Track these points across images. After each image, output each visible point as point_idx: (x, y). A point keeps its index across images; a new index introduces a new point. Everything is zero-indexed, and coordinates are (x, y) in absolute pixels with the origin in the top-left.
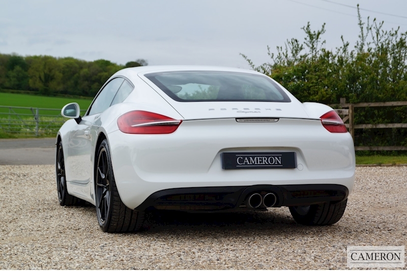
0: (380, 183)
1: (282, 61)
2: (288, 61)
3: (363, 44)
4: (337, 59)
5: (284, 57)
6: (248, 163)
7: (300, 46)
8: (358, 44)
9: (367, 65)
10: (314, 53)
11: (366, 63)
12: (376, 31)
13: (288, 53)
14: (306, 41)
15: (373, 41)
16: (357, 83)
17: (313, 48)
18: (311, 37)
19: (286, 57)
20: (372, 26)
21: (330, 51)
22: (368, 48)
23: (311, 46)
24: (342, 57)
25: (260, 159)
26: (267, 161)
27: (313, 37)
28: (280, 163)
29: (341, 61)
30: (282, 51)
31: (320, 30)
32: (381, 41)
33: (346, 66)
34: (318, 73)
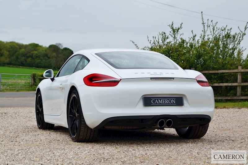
0: (220, 117)
1: (156, 45)
2: (159, 45)
3: (205, 35)
4: (189, 44)
5: (157, 43)
6: (158, 103)
7: (167, 36)
8: (201, 36)
9: (207, 48)
10: (175, 41)
11: (206, 46)
12: (212, 28)
13: (159, 40)
14: (170, 34)
15: (211, 34)
16: (201, 59)
17: (175, 38)
18: (174, 31)
19: (158, 43)
20: (210, 25)
21: (185, 40)
22: (207, 38)
23: (174, 36)
24: (192, 43)
25: (164, 100)
26: (168, 102)
27: (175, 31)
28: (175, 103)
29: (191, 46)
30: (156, 40)
31: (179, 27)
32: (215, 34)
33: (194, 49)
34: (178, 53)
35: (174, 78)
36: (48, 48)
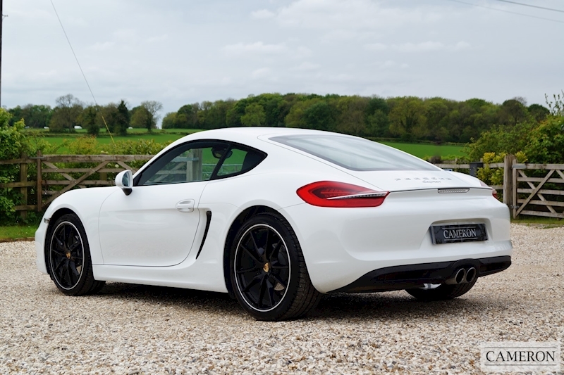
26: (466, 234)
28: (475, 235)
35: (468, 188)
36: (501, 107)
